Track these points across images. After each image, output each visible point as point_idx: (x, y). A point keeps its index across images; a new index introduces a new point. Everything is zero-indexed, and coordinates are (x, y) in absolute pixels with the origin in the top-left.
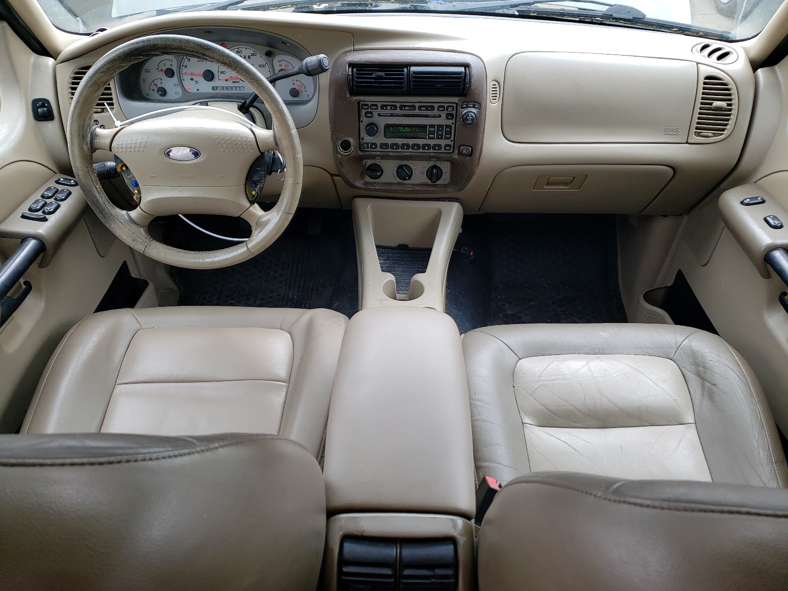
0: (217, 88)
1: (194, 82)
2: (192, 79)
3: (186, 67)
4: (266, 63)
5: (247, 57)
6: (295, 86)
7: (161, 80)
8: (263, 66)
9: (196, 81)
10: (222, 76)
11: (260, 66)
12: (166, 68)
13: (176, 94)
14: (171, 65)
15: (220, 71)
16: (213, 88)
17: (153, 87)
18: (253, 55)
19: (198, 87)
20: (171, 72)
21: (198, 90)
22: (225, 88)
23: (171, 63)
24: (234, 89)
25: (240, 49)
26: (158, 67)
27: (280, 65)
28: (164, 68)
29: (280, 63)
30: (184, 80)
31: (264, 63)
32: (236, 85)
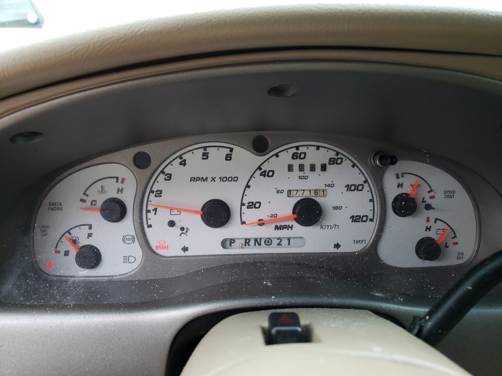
0: (232, 241)
1: (176, 230)
2: (172, 224)
3: (159, 193)
4: (366, 181)
5: (318, 168)
6: (432, 234)
7: (90, 228)
8: (357, 188)
9: (182, 229)
10: (251, 215)
11: (349, 188)
12: (105, 197)
13: (126, 259)
14: (120, 191)
15: (246, 201)
16: (224, 244)
17: (66, 245)
18: (333, 161)
19: (185, 241)
20: (118, 208)
21: (185, 249)
22: (252, 243)
23: (120, 185)
24: (275, 242)
25: (302, 150)
26: (84, 197)
27: (400, 185)
28: (101, 200)
29: (401, 180)
30: (150, 226)
31: (359, 180)
32: (284, 233)
